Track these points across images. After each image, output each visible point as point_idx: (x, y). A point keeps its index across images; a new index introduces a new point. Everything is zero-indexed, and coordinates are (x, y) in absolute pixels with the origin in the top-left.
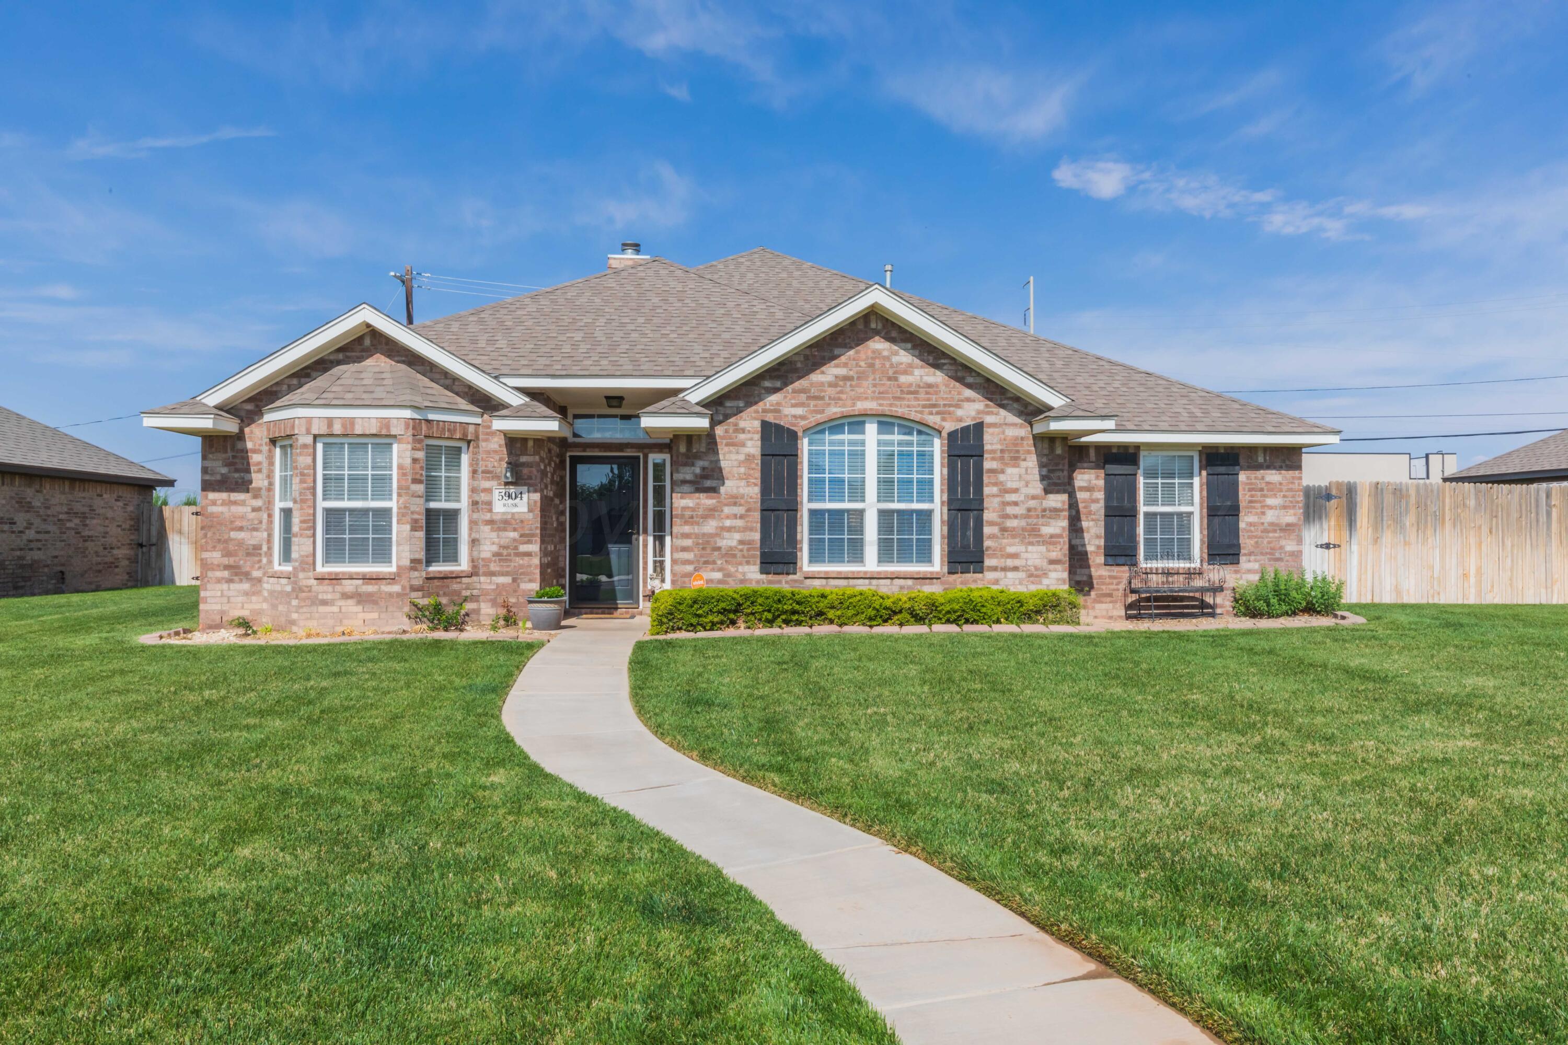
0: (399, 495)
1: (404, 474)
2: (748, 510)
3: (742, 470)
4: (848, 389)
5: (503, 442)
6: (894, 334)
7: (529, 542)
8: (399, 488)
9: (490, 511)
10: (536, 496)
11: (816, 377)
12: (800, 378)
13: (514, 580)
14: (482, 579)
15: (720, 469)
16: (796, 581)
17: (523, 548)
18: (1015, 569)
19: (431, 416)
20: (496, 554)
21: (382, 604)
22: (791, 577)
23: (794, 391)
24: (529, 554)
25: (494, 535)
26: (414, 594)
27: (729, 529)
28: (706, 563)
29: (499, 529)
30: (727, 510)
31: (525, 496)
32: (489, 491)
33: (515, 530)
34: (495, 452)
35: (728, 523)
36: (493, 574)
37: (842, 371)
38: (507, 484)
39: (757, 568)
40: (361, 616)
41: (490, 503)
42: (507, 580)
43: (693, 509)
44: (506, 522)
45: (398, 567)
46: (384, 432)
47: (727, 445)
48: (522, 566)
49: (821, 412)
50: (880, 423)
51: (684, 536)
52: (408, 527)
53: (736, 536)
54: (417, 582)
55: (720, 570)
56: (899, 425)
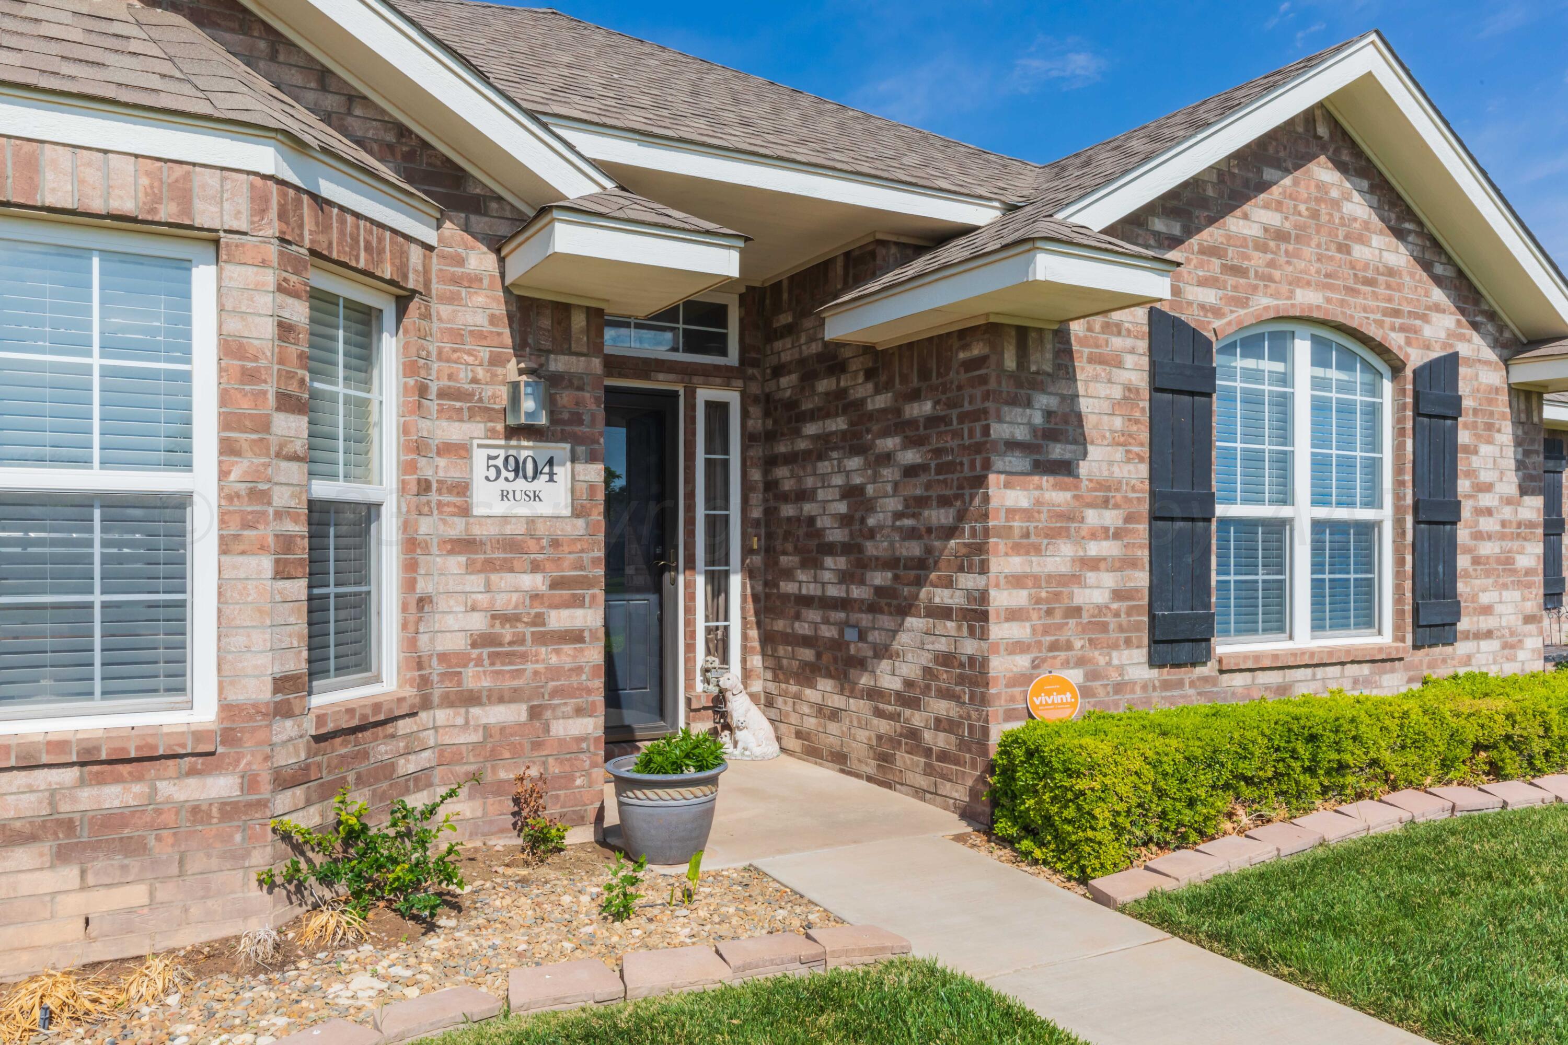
0: (228, 449)
1: (250, 376)
2: (1129, 519)
3: (1118, 423)
4: (1282, 259)
5: (500, 309)
6: (1345, 157)
7: (577, 602)
8: (228, 422)
9: (465, 511)
10: (594, 473)
11: (1234, 224)
12: (1211, 221)
13: (535, 713)
14: (442, 716)
15: (1079, 416)
16: (1205, 679)
17: (559, 619)
18: (1489, 634)
19: (328, 189)
20: (482, 640)
21: (163, 849)
22: (1200, 671)
23: (1203, 251)
24: (575, 637)
25: (475, 582)
26: (284, 800)
27: (1093, 564)
28: (1054, 647)
29: (490, 566)
30: (1093, 517)
31: (563, 472)
32: (460, 451)
33: (536, 567)
34: (479, 335)
35: (1094, 549)
36: (472, 699)
37: (1273, 219)
38: (513, 432)
39: (1141, 654)
40: (76, 904)
41: (462, 488)
42: (515, 713)
43: (1027, 514)
44: (512, 545)
45: (227, 709)
46: (167, 212)
47: (1091, 360)
48: (555, 672)
49: (1243, 303)
50: (1315, 339)
51: (1017, 581)
52: (266, 564)
53: (1109, 580)
54: (288, 758)
55: (1080, 662)
56: (1341, 349)
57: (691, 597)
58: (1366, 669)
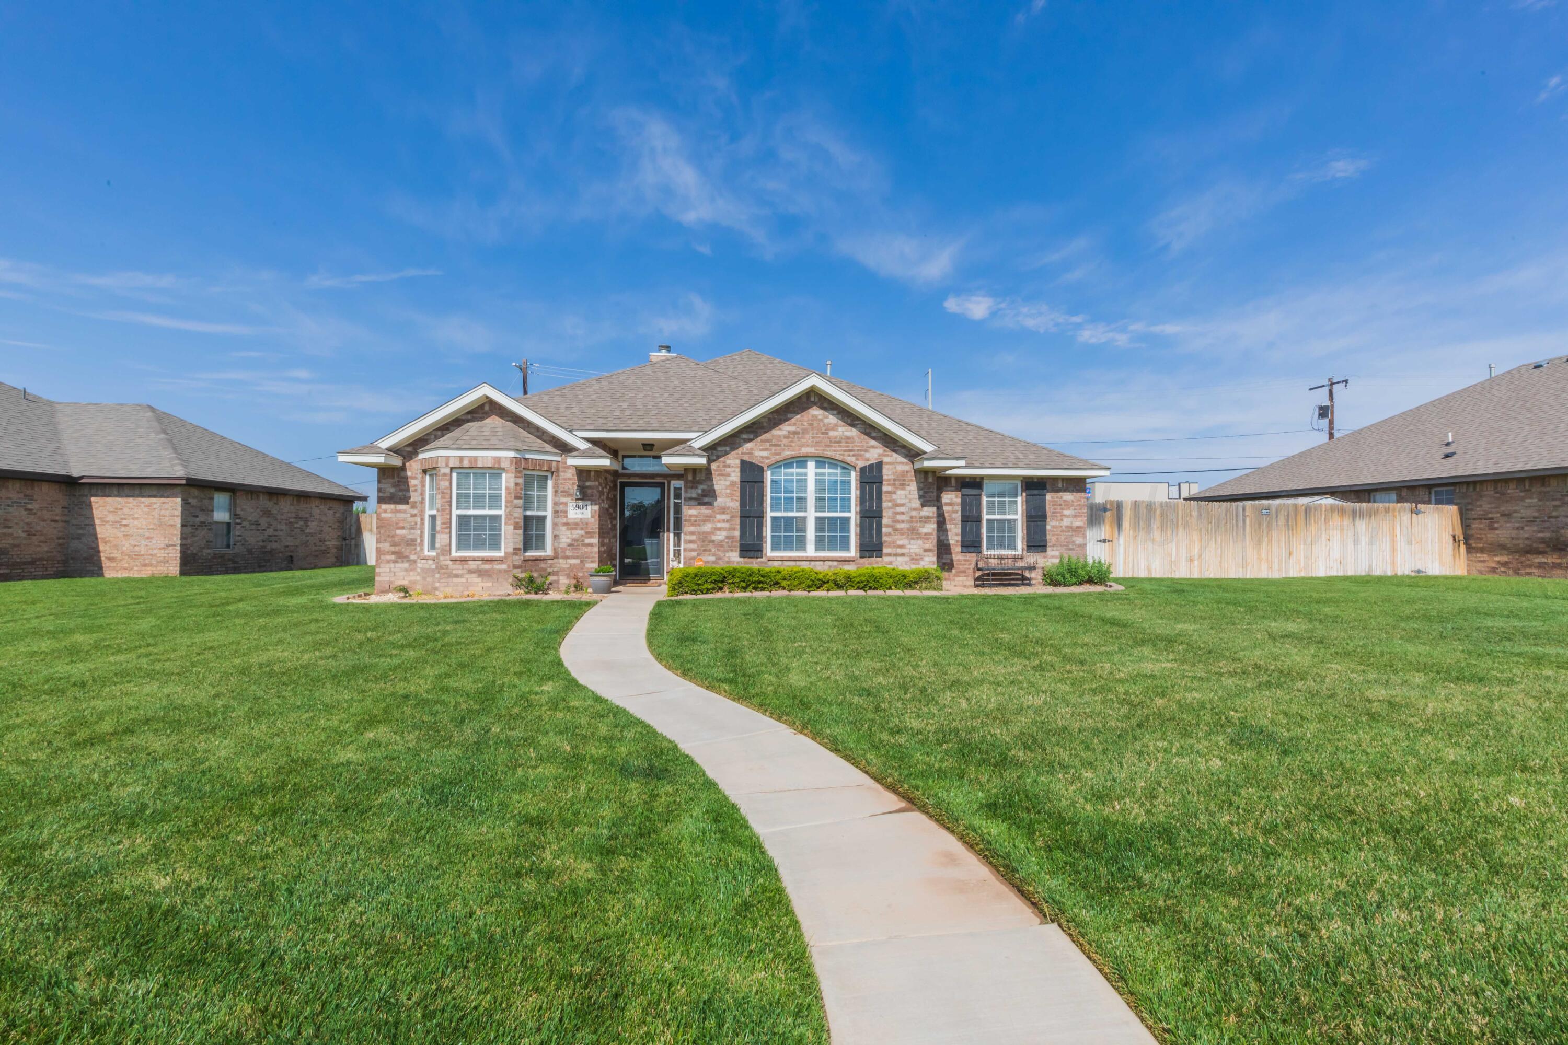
0: (506, 506)
1: (510, 493)
2: (732, 517)
3: (728, 491)
4: (796, 440)
5: (575, 473)
6: (826, 405)
7: (592, 537)
8: (506, 502)
9: (566, 517)
10: (596, 508)
11: (776, 432)
12: (765, 432)
13: (582, 562)
14: (561, 561)
15: (714, 491)
16: (762, 562)
17: (587, 541)
18: (903, 555)
19: (527, 456)
20: (570, 545)
21: (495, 576)
22: (759, 560)
23: (762, 441)
24: (591, 545)
25: (568, 532)
26: (516, 571)
27: (719, 529)
28: (705, 550)
29: (572, 529)
30: (719, 517)
31: (589, 508)
32: (566, 504)
33: (582, 529)
34: (570, 479)
35: (719, 525)
36: (567, 558)
37: (792, 428)
38: (577, 499)
39: (737, 554)
40: (481, 584)
41: (566, 512)
42: (577, 561)
43: (696, 516)
44: (577, 524)
45: (506, 553)
46: (496, 466)
47: (719, 475)
48: (586, 553)
49: (779, 454)
50: (816, 461)
51: (692, 533)
52: (512, 527)
53: (724, 533)
54: (518, 563)
55: (714, 555)
56: (829, 463)
57: (668, 540)
58: (835, 563)
